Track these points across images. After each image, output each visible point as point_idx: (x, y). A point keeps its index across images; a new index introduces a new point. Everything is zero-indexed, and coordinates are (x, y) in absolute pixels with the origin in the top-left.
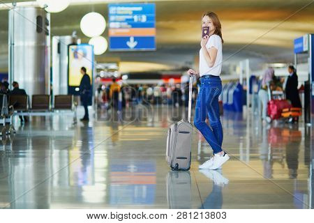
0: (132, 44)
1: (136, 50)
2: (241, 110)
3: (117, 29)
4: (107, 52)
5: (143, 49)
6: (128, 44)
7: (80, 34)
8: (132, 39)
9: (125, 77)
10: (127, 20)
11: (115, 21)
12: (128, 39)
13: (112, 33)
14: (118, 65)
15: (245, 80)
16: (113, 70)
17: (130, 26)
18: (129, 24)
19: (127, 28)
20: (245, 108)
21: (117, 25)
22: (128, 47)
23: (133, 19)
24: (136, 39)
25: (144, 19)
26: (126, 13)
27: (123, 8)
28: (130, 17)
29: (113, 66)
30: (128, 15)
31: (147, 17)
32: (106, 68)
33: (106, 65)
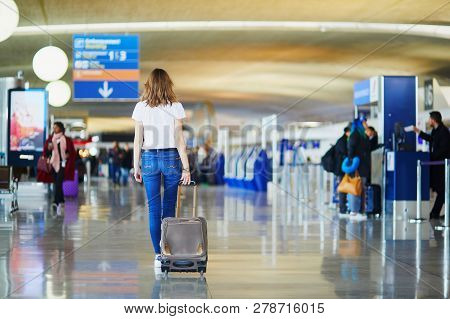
0: (105, 92)
1: (110, 100)
2: (265, 189)
3: (85, 71)
4: (70, 104)
5: (122, 100)
6: (101, 91)
7: (31, 76)
8: (106, 85)
9: (95, 139)
10: (99, 58)
11: (82, 59)
12: (100, 84)
13: (78, 76)
14: (85, 122)
16: (79, 129)
17: (103, 66)
18: (101, 63)
19: (100, 69)
20: (271, 186)
21: (85, 64)
22: (101, 96)
23: (108, 57)
24: (111, 84)
25: (123, 56)
26: (98, 47)
27: (93, 41)
28: (104, 54)
29: (78, 123)
30: (100, 50)
31: (128, 55)
32: (69, 126)
33: (69, 121)
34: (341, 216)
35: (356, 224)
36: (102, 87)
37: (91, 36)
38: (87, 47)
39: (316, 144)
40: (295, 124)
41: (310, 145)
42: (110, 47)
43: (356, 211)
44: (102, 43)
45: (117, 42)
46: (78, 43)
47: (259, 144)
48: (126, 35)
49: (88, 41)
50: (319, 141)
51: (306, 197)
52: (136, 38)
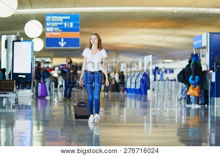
0: (62, 44)
1: (65, 48)
2: (146, 93)
3: (51, 32)
4: (43, 50)
5: (70, 48)
6: (60, 43)
8: (62, 40)
9: (57, 69)
10: (59, 26)
11: (50, 27)
12: (59, 40)
13: (48, 35)
14: (52, 59)
16: (48, 63)
17: (61, 30)
19: (59, 32)
20: (149, 91)
21: (52, 29)
22: (60, 46)
23: (64, 25)
24: (65, 39)
25: (72, 25)
26: (58, 20)
27: (56, 17)
28: (62, 24)
29: (48, 60)
30: (60, 22)
31: (74, 25)
32: (43, 61)
33: (43, 59)
34: (187, 106)
35: (195, 109)
37: (55, 15)
38: (53, 20)
39: (172, 71)
40: (161, 61)
41: (168, 72)
42: (64, 20)
43: (195, 103)
44: (61, 18)
45: (69, 18)
46: (48, 18)
47: (143, 71)
48: (73, 14)
49: (53, 17)
50: (173, 69)
51: (168, 97)
52: (78, 15)
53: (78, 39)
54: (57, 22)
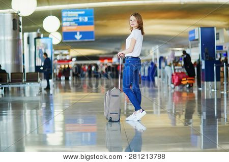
0: (78, 37)
1: (81, 40)
2: (153, 80)
3: (68, 27)
4: (61, 42)
5: (86, 40)
6: (76, 36)
7: (43, 31)
8: (78, 33)
9: (74, 59)
10: (75, 20)
11: (66, 21)
12: (75, 33)
13: (65, 29)
14: (69, 51)
15: (156, 59)
16: (66, 55)
17: (76, 24)
18: (76, 23)
19: (75, 26)
21: (68, 24)
22: (76, 39)
23: (79, 20)
24: (81, 33)
25: (86, 19)
26: (74, 15)
27: (72, 12)
28: (77, 18)
29: (65, 52)
30: (75, 17)
31: (88, 18)
32: (61, 53)
33: (61, 51)
36: (76, 34)
37: (70, 10)
38: (69, 15)
42: (80, 15)
44: (76, 13)
45: (83, 13)
46: (64, 14)
48: (87, 9)
49: (69, 13)
52: (92, 10)
53: (92, 32)
54: (72, 17)
